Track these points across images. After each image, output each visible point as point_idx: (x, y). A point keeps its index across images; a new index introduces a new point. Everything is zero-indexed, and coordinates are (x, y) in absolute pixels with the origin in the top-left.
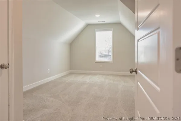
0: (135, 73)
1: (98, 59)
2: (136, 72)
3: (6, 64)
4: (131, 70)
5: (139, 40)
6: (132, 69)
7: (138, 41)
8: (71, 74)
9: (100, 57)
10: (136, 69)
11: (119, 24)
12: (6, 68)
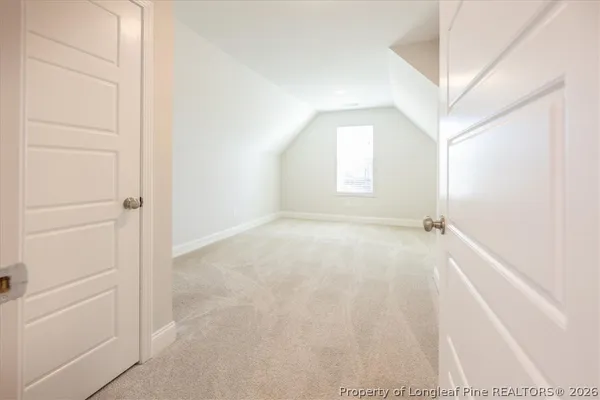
0: (438, 231)
1: (341, 187)
2: (442, 227)
3: (136, 198)
4: (429, 223)
5: (454, 141)
6: (430, 220)
7: (450, 142)
8: (282, 218)
9: (347, 182)
10: (443, 220)
11: (392, 109)
12: (134, 208)
